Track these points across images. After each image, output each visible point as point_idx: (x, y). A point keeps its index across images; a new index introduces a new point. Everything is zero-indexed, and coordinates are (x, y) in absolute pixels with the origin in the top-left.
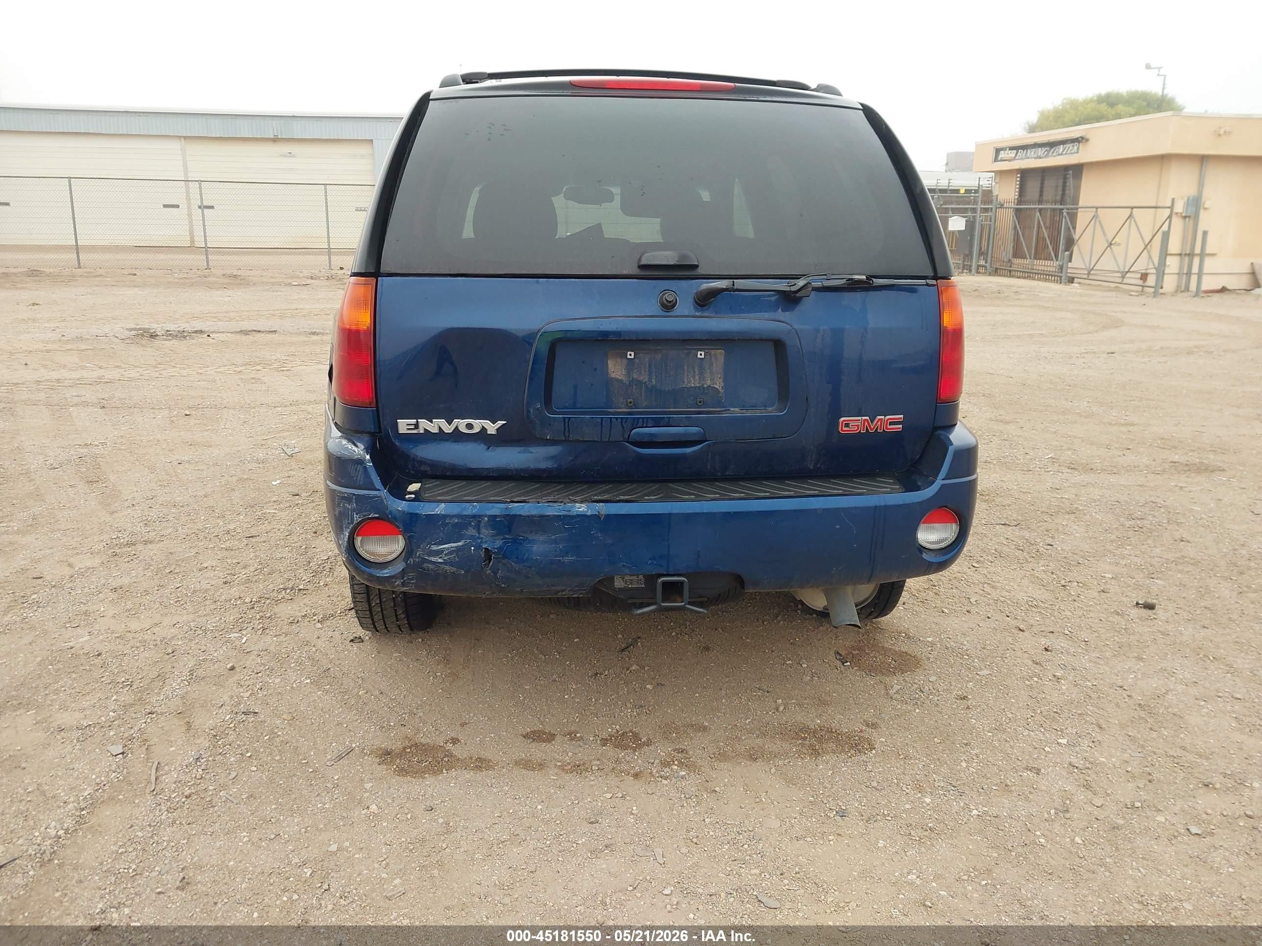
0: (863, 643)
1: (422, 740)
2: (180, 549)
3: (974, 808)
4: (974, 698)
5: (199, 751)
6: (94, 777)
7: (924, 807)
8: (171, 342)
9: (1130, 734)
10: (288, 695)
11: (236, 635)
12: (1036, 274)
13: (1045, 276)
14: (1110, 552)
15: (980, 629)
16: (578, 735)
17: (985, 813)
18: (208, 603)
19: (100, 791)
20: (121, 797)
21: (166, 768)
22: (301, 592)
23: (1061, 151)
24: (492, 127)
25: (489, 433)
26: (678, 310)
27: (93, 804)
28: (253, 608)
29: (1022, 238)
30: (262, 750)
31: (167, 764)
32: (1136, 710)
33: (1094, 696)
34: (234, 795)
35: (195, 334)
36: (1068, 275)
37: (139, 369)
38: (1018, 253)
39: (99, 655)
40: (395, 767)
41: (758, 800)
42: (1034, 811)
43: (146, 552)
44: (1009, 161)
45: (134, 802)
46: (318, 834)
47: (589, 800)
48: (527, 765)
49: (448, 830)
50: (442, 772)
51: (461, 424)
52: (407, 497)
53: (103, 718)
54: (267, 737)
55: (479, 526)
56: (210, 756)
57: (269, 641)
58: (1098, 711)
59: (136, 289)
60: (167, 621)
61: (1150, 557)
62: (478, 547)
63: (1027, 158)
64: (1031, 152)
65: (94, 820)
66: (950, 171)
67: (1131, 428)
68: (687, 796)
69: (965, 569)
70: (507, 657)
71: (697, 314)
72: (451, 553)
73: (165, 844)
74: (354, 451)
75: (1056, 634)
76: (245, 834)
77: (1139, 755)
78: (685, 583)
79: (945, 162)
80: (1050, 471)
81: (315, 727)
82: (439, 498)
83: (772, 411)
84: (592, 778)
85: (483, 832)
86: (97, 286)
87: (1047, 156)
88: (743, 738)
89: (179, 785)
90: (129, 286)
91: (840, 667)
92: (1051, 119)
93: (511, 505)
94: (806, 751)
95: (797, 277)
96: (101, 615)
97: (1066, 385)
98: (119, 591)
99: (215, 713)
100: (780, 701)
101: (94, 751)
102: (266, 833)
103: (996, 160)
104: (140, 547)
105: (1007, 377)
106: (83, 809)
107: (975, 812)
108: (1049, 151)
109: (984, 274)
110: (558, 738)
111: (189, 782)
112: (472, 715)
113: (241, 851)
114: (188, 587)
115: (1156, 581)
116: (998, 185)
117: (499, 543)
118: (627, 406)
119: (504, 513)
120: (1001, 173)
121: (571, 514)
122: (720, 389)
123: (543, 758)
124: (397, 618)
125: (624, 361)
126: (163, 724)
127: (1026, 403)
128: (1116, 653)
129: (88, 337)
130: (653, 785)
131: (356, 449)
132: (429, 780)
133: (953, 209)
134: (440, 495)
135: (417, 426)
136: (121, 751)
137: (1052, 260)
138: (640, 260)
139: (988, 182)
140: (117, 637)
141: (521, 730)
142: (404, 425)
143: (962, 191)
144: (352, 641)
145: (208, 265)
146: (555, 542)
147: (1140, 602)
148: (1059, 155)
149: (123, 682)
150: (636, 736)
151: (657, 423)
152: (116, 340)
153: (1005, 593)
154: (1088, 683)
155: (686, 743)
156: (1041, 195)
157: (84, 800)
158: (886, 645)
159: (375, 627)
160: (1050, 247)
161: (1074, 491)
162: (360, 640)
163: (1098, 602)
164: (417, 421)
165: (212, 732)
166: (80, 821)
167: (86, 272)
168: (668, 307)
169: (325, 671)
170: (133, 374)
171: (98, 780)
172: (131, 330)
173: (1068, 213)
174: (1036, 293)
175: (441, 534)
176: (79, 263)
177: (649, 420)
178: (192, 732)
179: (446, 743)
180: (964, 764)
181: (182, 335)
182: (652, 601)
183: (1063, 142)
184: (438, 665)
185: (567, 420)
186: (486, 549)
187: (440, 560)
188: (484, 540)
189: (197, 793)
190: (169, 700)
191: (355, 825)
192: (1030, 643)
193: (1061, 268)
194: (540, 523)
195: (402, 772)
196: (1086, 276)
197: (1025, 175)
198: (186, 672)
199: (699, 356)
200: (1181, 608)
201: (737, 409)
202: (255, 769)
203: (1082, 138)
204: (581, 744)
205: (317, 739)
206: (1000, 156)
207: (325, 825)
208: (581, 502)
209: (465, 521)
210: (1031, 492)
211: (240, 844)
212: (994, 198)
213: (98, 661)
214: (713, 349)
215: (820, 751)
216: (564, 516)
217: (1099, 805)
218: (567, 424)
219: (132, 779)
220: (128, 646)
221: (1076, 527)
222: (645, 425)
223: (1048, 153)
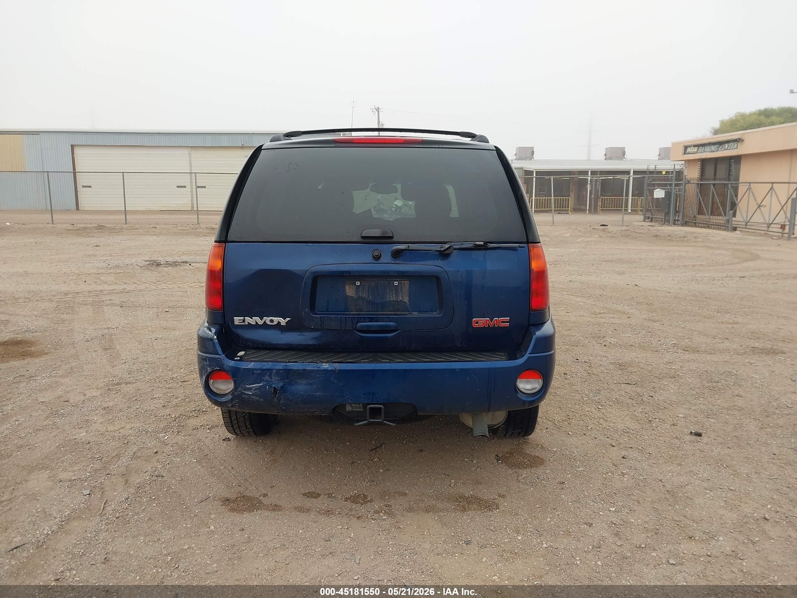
0: (514, 450)
1: (248, 495)
2: (144, 388)
3: (545, 543)
4: (568, 484)
5: (128, 495)
6: (72, 505)
7: (516, 542)
8: (168, 269)
9: (655, 507)
10: (182, 468)
11: (163, 435)
12: (712, 225)
13: (719, 227)
14: (688, 401)
15: (588, 444)
16: (333, 495)
17: (551, 546)
18: (152, 417)
19: (74, 513)
20: (84, 516)
21: (110, 503)
22: (204, 412)
23: (727, 147)
24: (290, 164)
25: (282, 324)
26: (382, 260)
27: (69, 519)
28: (175, 420)
29: (702, 203)
30: (162, 496)
31: (111, 501)
32: (664, 494)
33: (642, 484)
34: (141, 518)
35: (182, 264)
36: (733, 225)
37: (147, 285)
38: (700, 212)
39: (89, 443)
40: (229, 507)
41: (422, 533)
42: (580, 546)
43: (126, 388)
44: (694, 153)
45: (90, 519)
46: (180, 540)
47: (329, 529)
48: (301, 510)
49: (249, 541)
50: (253, 511)
51: (267, 320)
52: (235, 359)
53: (83, 476)
54: (166, 489)
55: (271, 375)
56: (134, 498)
57: (180, 439)
58: (641, 494)
59: (155, 237)
60: (128, 426)
61: (713, 405)
62: (270, 386)
63: (705, 152)
64: (707, 148)
65: (68, 527)
66: (661, 159)
67: (735, 326)
68: (383, 529)
69: (593, 410)
70: (306, 451)
71: (392, 262)
72: (256, 389)
73: (101, 541)
74: (209, 334)
75: (634, 449)
76: (142, 538)
77: (656, 519)
78: (382, 409)
79: (658, 154)
80: (670, 352)
81: (192, 485)
82: (251, 359)
83: (435, 314)
84: (334, 518)
85: (267, 543)
86: (133, 235)
87: (717, 151)
88: (426, 500)
89: (114, 512)
90: (151, 235)
91: (495, 463)
92: (728, 125)
93: (288, 364)
94: (459, 508)
95: (445, 243)
96: (95, 422)
97: (704, 298)
98: (107, 409)
99: (141, 475)
100: (453, 481)
101: (75, 492)
102: (153, 538)
103: (685, 153)
104: (123, 386)
105: (667, 292)
106: (63, 522)
107: (545, 545)
108: (720, 147)
109: (678, 225)
110: (322, 496)
111: (120, 510)
112: (278, 482)
113: (138, 546)
114: (143, 408)
115: (710, 420)
116: (687, 169)
117: (281, 384)
118: (356, 310)
119: (284, 368)
120: (688, 162)
121: (320, 369)
122: (407, 302)
123: (310, 507)
124: (246, 427)
125: (354, 286)
126: (113, 480)
127: (672, 310)
128: (667, 461)
129: (122, 265)
130: (366, 523)
131: (210, 333)
132: (246, 515)
133: (658, 184)
134: (252, 358)
135: (244, 321)
136: (89, 493)
137: (722, 216)
138: (362, 234)
139: (680, 167)
140: (100, 434)
141: (303, 491)
142: (237, 320)
143: (664, 173)
144: (224, 440)
145: (198, 222)
146: (311, 384)
147: (693, 432)
148: (725, 150)
149: (98, 457)
150: (365, 497)
151: (371, 320)
152: (137, 267)
153: (611, 424)
154: (641, 477)
155: (392, 502)
156: (715, 175)
157: (64, 517)
158: (527, 452)
159: (235, 432)
160: (721, 208)
161: (680, 364)
162: (229, 439)
163: (668, 431)
164: (244, 318)
165: (138, 485)
166: (60, 527)
167: (130, 227)
168: (377, 258)
169: (205, 456)
170: (142, 287)
171: (74, 508)
172: (147, 261)
173: (732, 187)
174: (709, 238)
175: (251, 379)
176: (126, 221)
177: (367, 318)
178: (128, 485)
179: (260, 496)
180: (549, 520)
181: (175, 264)
182: (365, 419)
183: (728, 142)
184: (267, 454)
185: (322, 318)
186: (274, 387)
187: (250, 393)
188: (273, 383)
189: (122, 516)
190: (120, 468)
191: (200, 536)
192: (615, 453)
193: (728, 221)
194: (303, 374)
195: (233, 510)
196: (744, 226)
197: (704, 162)
198: (131, 454)
199: (395, 284)
200: (719, 436)
201: (416, 313)
202: (155, 505)
203: (739, 139)
204: (333, 500)
205: (192, 491)
206: (688, 151)
207: (185, 535)
208: (327, 363)
209: (264, 372)
210: (653, 364)
211: (139, 543)
212: (684, 177)
213: (87, 446)
214: (402, 280)
215: (467, 509)
216: (317, 370)
217: (619, 545)
218: (322, 320)
219: (91, 507)
220: (105, 439)
221: (672, 386)
222: (364, 321)
223: (718, 149)
